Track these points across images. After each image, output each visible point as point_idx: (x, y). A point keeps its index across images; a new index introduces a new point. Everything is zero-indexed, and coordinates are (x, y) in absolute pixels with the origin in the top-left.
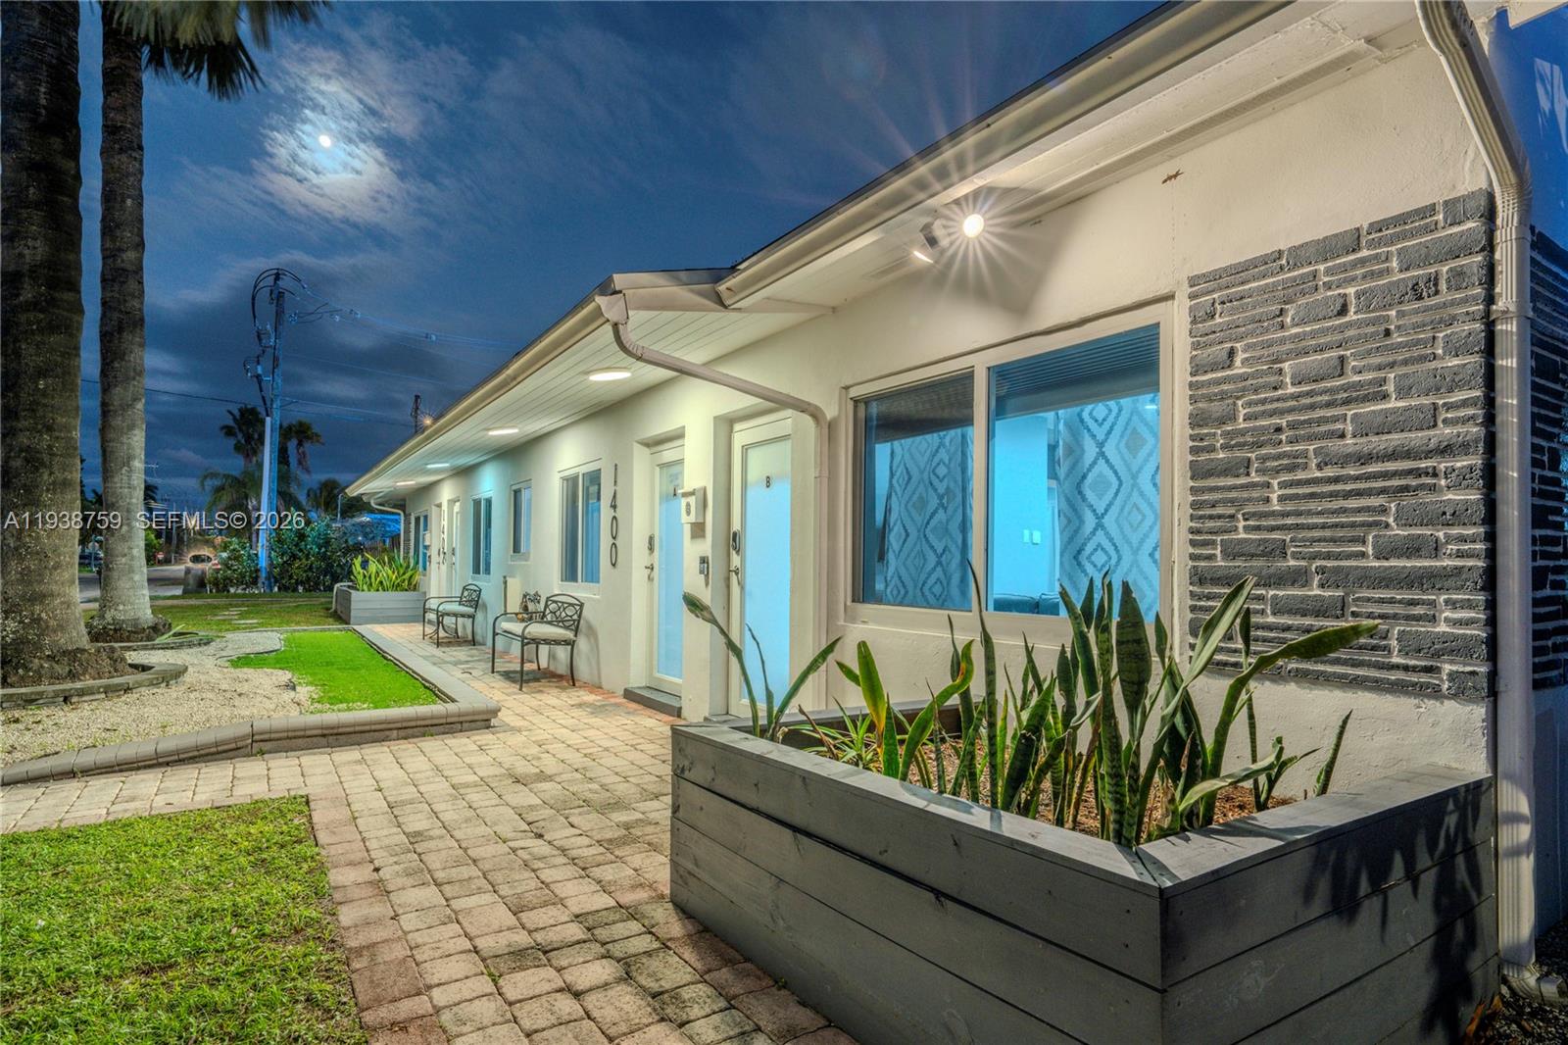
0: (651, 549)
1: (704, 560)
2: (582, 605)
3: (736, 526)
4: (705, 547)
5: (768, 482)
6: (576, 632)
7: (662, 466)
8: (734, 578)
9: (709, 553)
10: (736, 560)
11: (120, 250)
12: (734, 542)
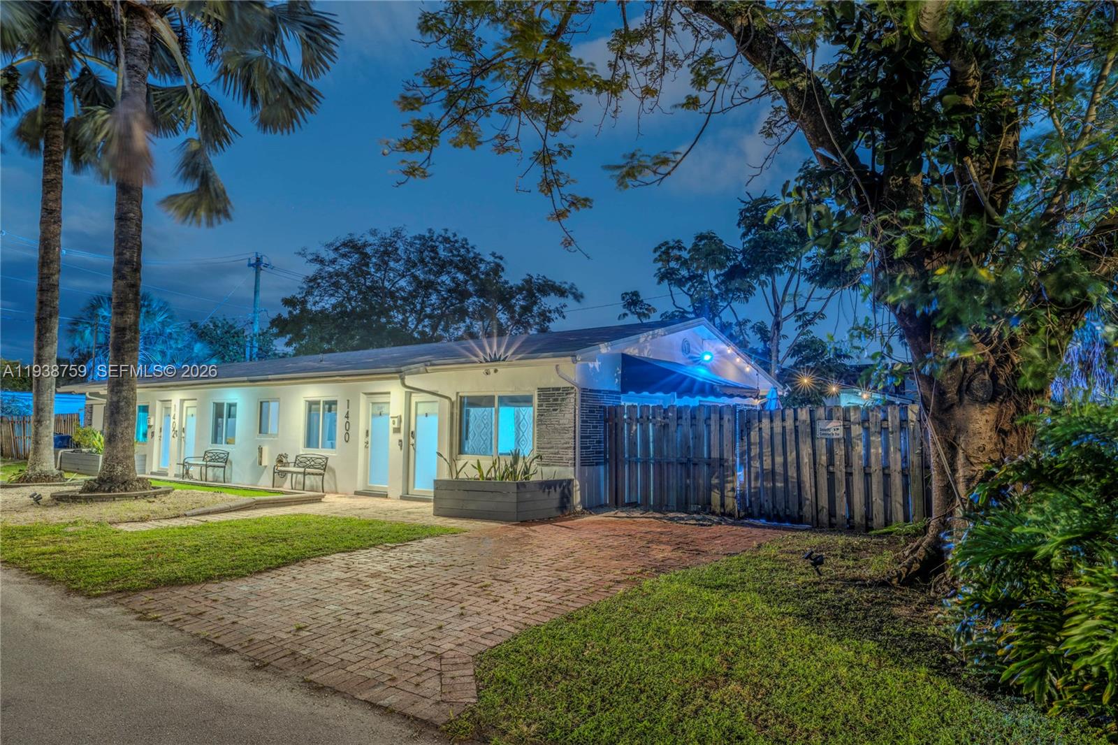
0: (367, 435)
1: (400, 441)
2: (327, 459)
3: (412, 429)
4: (401, 436)
5: (427, 415)
6: (324, 470)
7: (373, 403)
8: (411, 447)
9: (402, 438)
10: (412, 441)
11: (52, 274)
12: (411, 434)
